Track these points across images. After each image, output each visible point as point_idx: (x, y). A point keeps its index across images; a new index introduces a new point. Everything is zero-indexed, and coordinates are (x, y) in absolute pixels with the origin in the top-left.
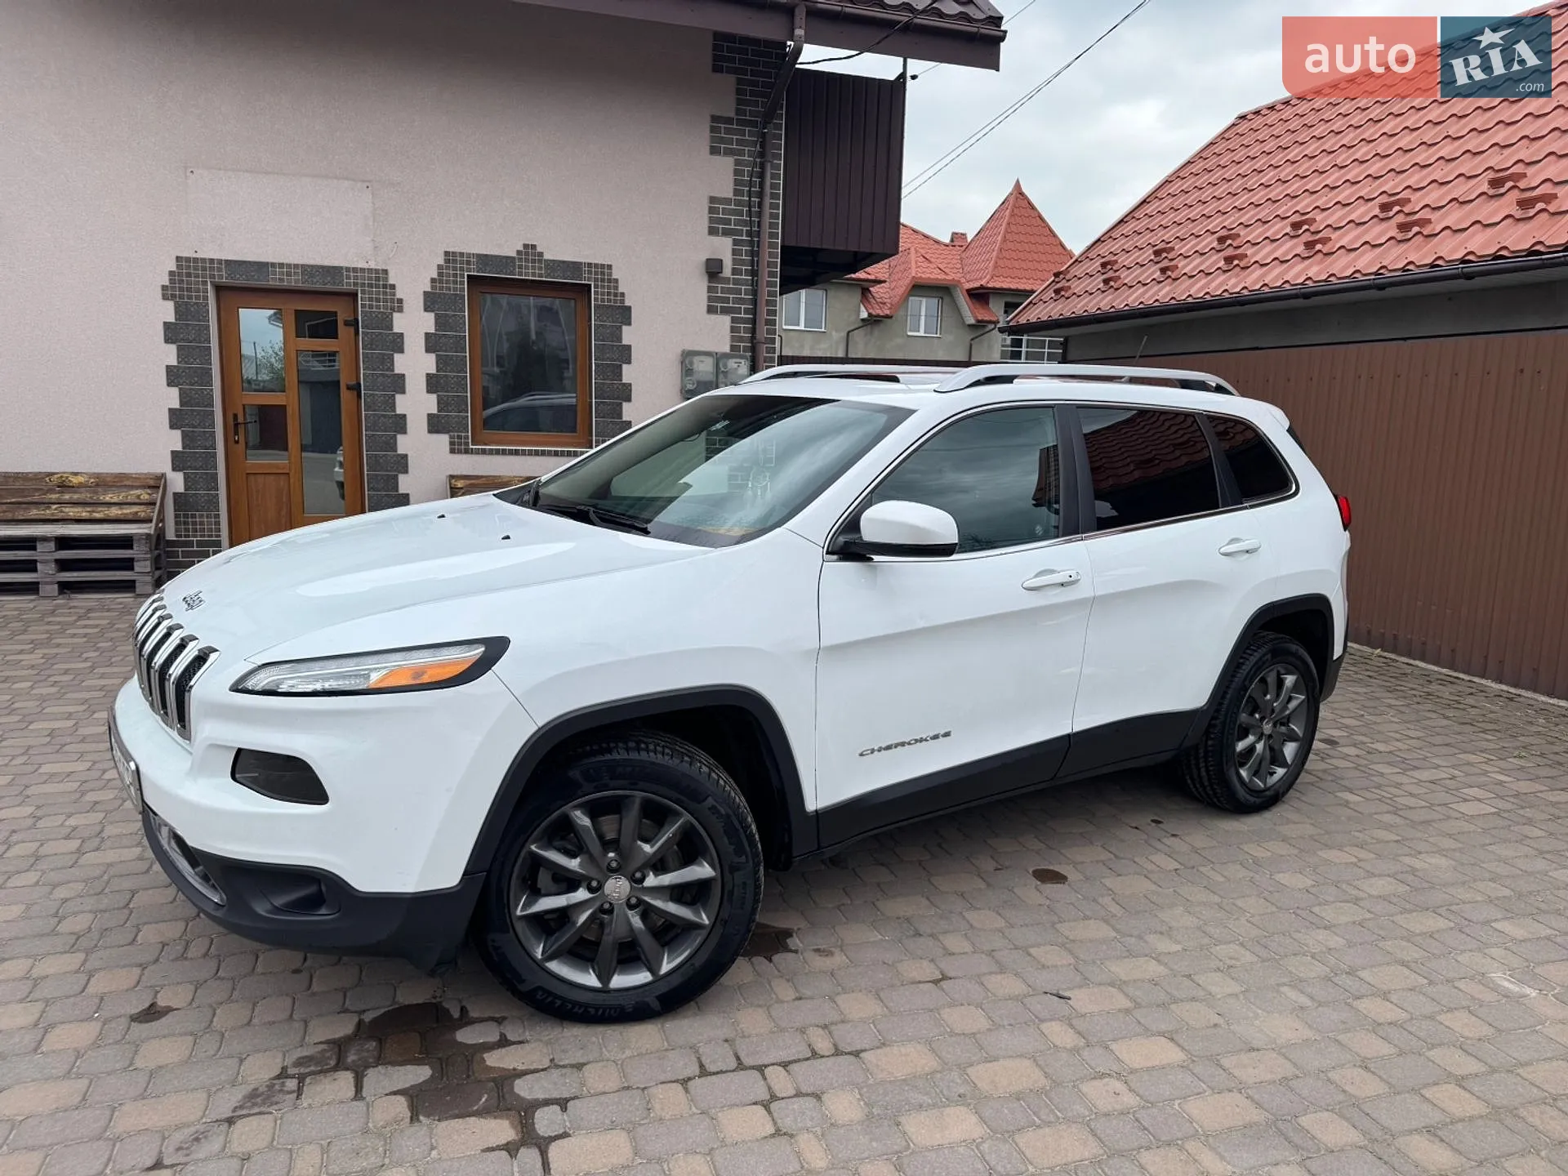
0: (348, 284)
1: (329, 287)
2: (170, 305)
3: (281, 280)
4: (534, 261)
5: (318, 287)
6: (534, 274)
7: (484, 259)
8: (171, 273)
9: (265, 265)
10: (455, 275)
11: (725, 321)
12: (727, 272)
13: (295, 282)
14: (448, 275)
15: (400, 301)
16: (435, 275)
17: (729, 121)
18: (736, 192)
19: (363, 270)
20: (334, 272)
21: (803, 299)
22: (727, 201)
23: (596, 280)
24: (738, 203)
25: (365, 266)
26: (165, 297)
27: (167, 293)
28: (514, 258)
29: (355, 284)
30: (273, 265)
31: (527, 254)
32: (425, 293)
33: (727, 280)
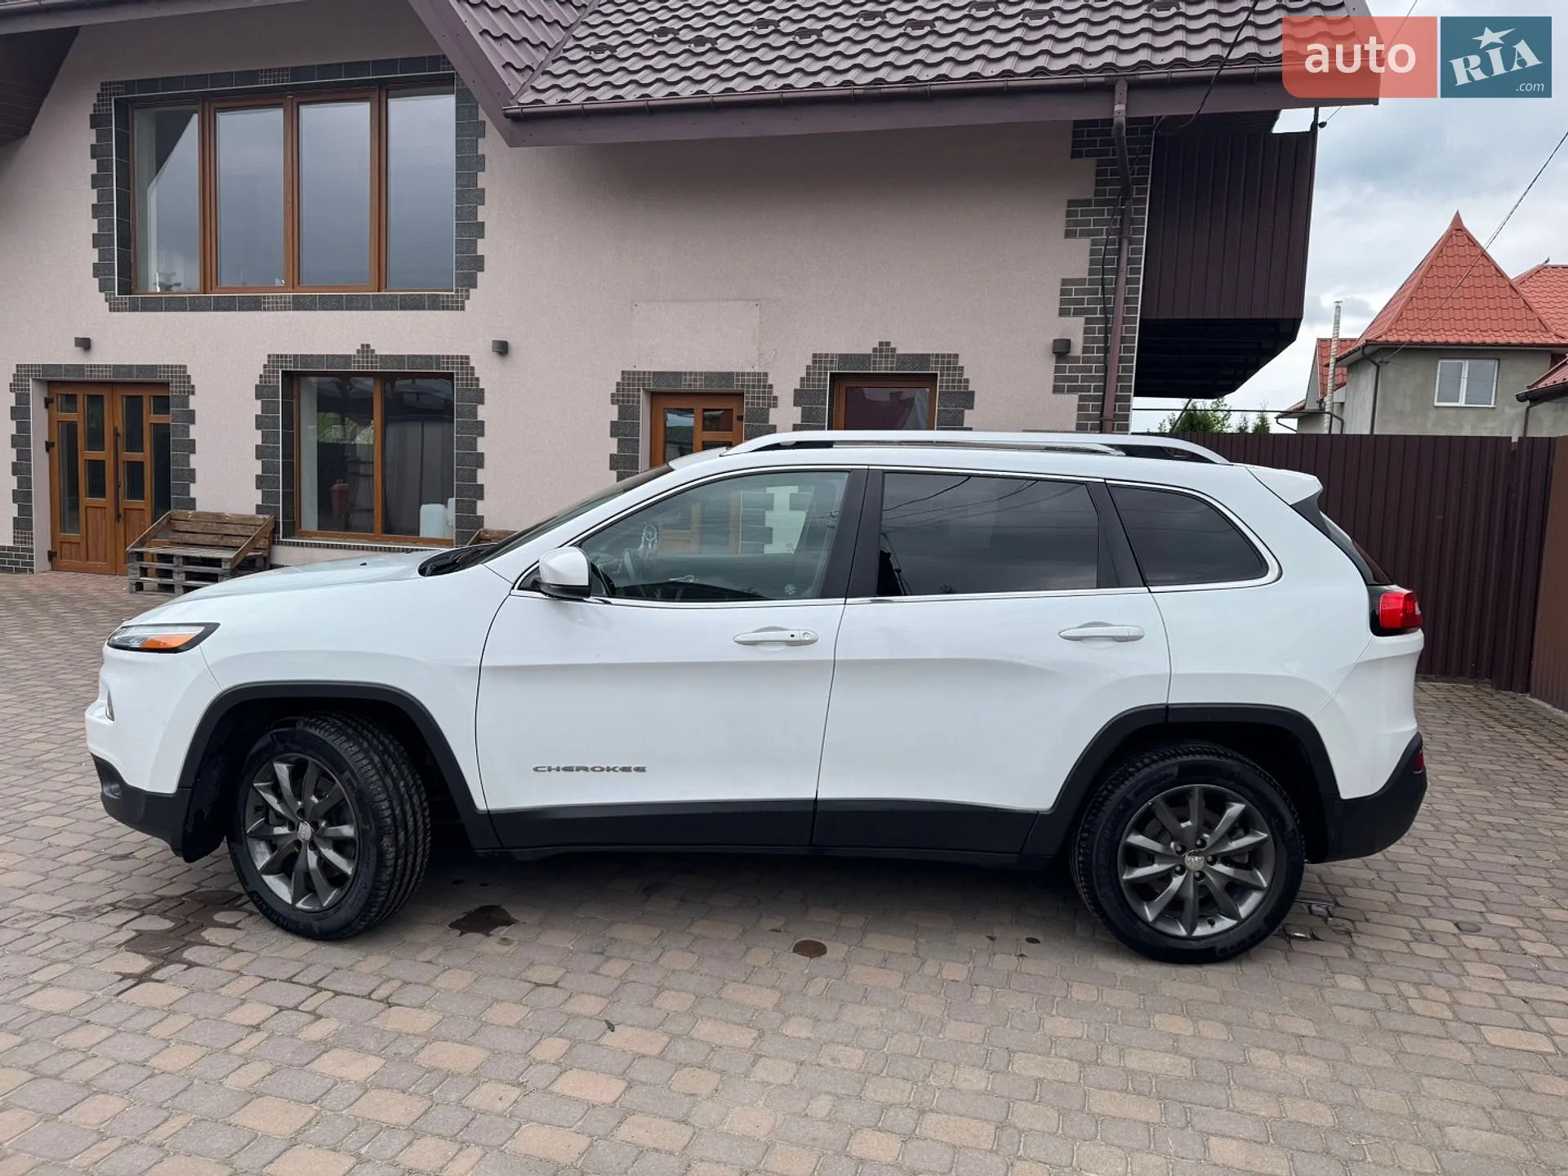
0: (737, 386)
1: (724, 389)
2: (616, 408)
3: (690, 385)
4: (887, 357)
5: (716, 389)
6: (886, 368)
7: (845, 358)
8: (618, 384)
9: (679, 374)
10: (820, 374)
11: (1073, 399)
12: (1077, 350)
13: (699, 386)
14: (814, 374)
15: (775, 398)
16: (804, 375)
17: (1087, 203)
18: (1091, 272)
19: (749, 374)
20: (728, 376)
21: (1465, 374)
22: (1081, 281)
23: (942, 369)
24: (1091, 282)
25: (752, 370)
26: (613, 403)
27: (614, 400)
28: (870, 355)
29: (742, 386)
30: (685, 373)
31: (881, 351)
32: (795, 390)
33: (1076, 360)
